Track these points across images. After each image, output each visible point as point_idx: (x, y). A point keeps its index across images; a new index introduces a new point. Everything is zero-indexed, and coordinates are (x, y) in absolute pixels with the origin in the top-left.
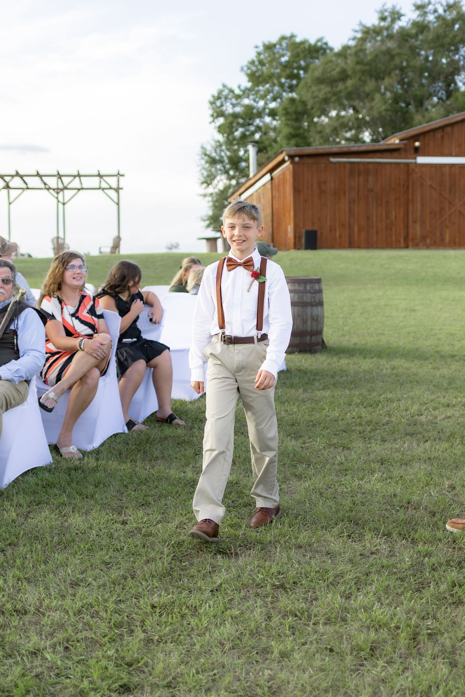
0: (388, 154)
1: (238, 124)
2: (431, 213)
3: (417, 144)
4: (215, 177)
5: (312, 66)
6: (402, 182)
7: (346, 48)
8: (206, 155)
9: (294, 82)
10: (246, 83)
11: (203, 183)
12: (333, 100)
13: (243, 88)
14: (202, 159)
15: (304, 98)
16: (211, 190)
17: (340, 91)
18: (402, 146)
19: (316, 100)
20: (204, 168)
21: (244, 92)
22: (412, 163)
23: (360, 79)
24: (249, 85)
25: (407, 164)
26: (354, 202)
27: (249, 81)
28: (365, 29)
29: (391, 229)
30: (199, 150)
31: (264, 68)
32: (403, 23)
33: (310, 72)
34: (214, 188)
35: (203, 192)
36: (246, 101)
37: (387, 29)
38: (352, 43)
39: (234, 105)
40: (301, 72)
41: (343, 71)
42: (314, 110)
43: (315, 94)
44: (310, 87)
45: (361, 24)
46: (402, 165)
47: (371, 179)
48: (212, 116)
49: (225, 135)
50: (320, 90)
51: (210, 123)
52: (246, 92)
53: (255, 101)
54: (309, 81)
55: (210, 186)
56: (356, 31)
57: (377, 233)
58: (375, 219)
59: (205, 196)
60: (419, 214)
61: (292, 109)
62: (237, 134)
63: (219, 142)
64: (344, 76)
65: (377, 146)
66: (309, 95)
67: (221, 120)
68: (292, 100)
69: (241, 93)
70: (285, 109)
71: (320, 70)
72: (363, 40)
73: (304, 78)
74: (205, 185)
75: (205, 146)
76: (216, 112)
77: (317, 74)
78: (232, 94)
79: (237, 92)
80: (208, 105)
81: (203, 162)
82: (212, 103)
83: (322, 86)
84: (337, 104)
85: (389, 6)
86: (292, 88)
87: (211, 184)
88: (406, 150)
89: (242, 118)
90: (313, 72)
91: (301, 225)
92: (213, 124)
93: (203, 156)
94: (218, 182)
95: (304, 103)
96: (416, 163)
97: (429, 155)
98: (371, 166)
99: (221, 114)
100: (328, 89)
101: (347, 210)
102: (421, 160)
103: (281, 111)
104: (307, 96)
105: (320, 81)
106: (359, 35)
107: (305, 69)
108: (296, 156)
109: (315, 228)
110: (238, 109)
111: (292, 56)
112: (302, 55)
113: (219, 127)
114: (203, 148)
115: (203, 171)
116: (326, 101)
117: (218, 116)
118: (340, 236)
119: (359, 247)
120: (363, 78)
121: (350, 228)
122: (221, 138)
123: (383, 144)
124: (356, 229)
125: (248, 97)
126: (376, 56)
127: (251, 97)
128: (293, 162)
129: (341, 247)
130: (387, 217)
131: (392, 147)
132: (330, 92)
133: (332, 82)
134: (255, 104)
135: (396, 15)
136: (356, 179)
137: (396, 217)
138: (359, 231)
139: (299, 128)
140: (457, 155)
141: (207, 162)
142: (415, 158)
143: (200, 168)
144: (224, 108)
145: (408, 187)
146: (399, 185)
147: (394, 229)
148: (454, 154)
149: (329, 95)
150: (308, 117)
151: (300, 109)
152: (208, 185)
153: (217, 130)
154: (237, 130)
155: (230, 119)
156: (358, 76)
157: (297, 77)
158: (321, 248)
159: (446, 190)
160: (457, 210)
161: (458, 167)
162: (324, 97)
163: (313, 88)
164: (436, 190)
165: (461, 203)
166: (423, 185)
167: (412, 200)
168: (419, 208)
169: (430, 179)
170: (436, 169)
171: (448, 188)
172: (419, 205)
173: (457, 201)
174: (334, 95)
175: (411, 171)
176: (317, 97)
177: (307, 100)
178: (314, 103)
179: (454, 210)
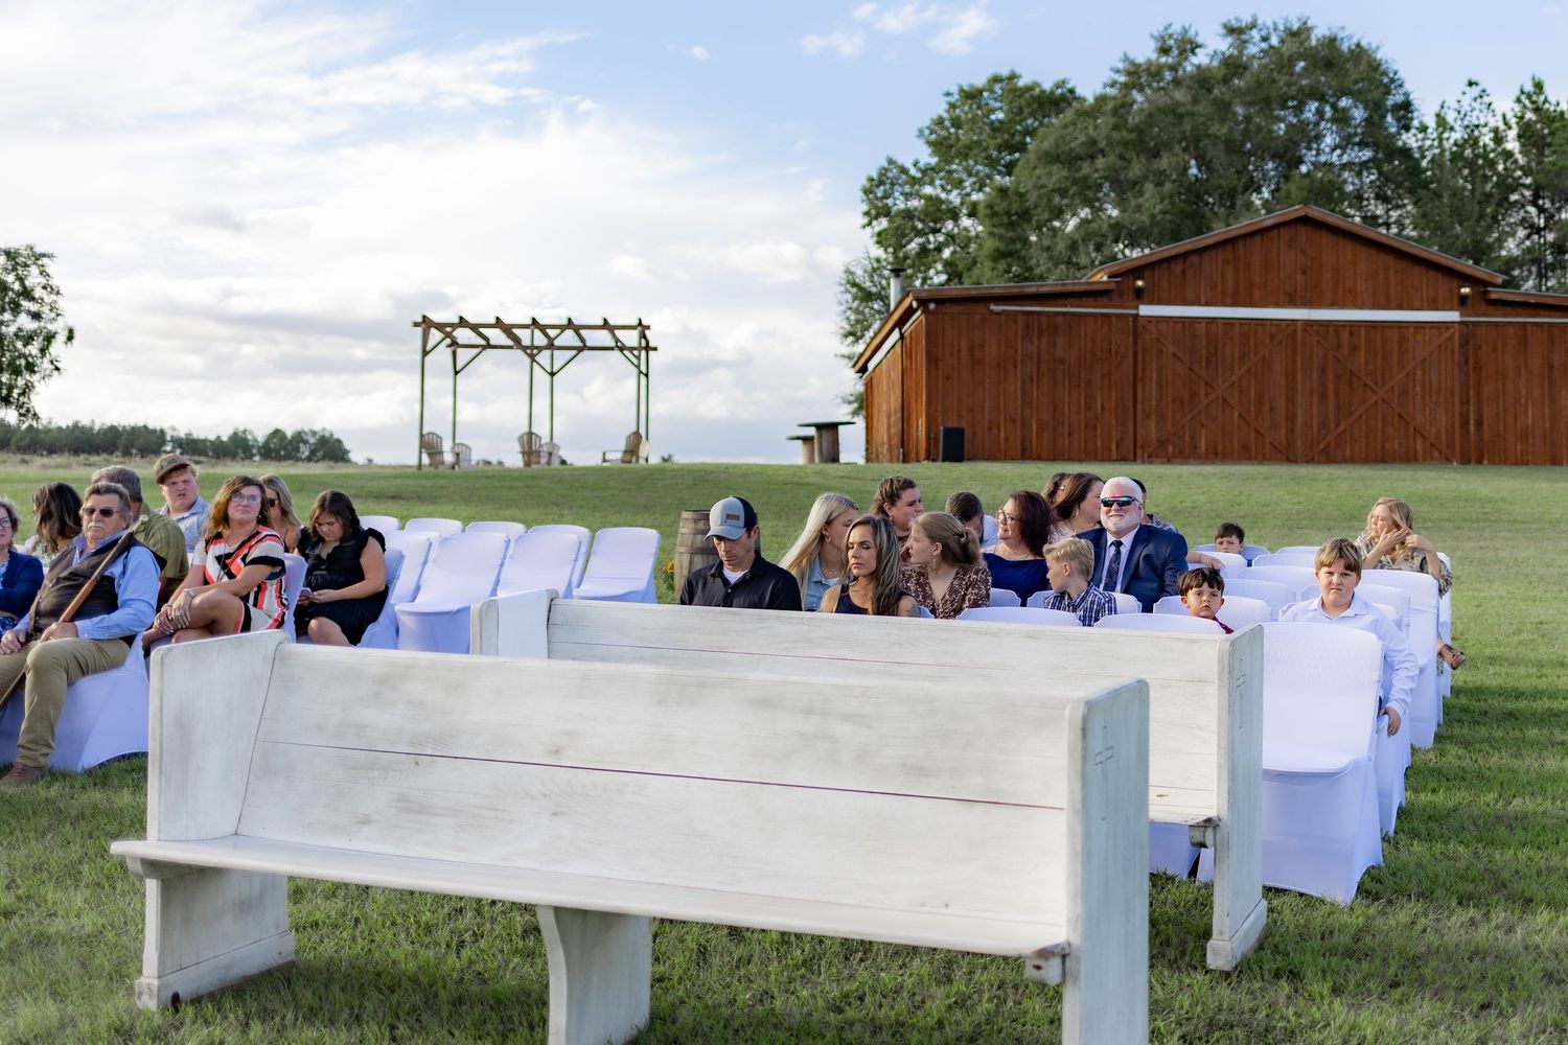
2: (1173, 402)
25: (1124, 317)
60: (1154, 402)
140: (1207, 304)
159: (1201, 362)
161: (1221, 324)
164: (1183, 362)
168: (1154, 392)
171: (1204, 359)
172: (1154, 387)
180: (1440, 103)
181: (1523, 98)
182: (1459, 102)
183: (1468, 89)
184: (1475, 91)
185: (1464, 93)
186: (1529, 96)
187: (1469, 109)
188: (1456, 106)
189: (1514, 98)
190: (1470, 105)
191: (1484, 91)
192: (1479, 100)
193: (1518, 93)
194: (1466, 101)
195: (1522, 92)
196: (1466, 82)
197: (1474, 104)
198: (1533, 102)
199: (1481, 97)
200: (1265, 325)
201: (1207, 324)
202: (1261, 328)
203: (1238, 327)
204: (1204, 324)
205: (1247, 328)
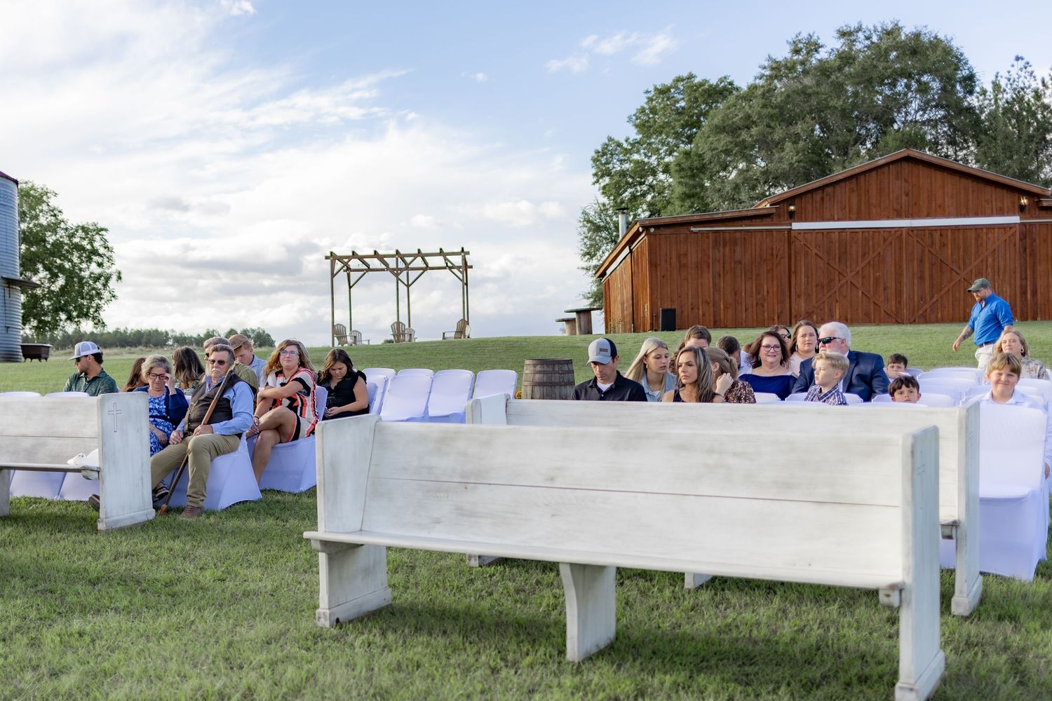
0: (758, 221)
1: (627, 183)
2: (817, 286)
3: (792, 208)
4: (600, 248)
7: (753, 88)
8: (589, 221)
9: (694, 131)
10: (634, 135)
11: (584, 255)
13: (631, 141)
14: (584, 226)
15: (701, 151)
16: (594, 262)
19: (714, 152)
20: (586, 237)
21: (633, 145)
22: (787, 229)
23: (768, 126)
24: (639, 137)
26: (720, 276)
27: (639, 133)
28: (774, 65)
30: (580, 216)
31: (657, 116)
32: (823, 54)
34: (599, 260)
35: (585, 265)
36: (636, 157)
37: (803, 63)
38: (760, 82)
39: (621, 161)
40: (702, 119)
41: (748, 117)
43: (713, 146)
44: (709, 137)
45: (770, 58)
46: (775, 233)
47: (738, 249)
48: (595, 175)
49: (612, 198)
50: (719, 140)
51: (594, 184)
52: (636, 145)
53: (646, 155)
55: (594, 258)
56: (765, 68)
57: (746, 310)
59: (587, 269)
60: (803, 287)
61: (686, 165)
62: (627, 195)
63: (604, 205)
64: (748, 123)
65: (744, 214)
66: (706, 147)
67: (607, 180)
68: (687, 154)
69: (629, 147)
70: (679, 165)
71: (721, 117)
72: (771, 78)
74: (588, 256)
75: (587, 211)
76: (602, 170)
77: (716, 121)
78: (619, 148)
79: (625, 145)
80: (592, 162)
81: (585, 230)
82: (595, 160)
83: (722, 136)
85: (804, 35)
87: (595, 255)
88: (779, 216)
89: (631, 177)
90: (712, 119)
91: (659, 304)
92: (597, 185)
93: (585, 223)
94: (603, 253)
95: (701, 157)
97: (806, 220)
98: (738, 235)
99: (608, 173)
100: (729, 139)
101: (711, 284)
102: (797, 226)
103: (673, 168)
104: (704, 148)
105: (720, 129)
106: (768, 73)
109: (674, 306)
110: (627, 166)
111: (689, 101)
112: (700, 100)
113: (604, 188)
114: (584, 213)
115: (586, 240)
117: (602, 176)
118: (704, 315)
120: (772, 124)
121: (716, 305)
122: (605, 200)
123: (752, 210)
124: (722, 306)
125: (638, 152)
126: (788, 96)
127: (642, 151)
128: (647, 234)
131: (762, 212)
132: (731, 143)
133: (734, 130)
134: (646, 160)
135: (814, 47)
136: (721, 250)
138: (726, 308)
140: (839, 220)
141: (589, 231)
142: (790, 224)
143: (582, 237)
144: (610, 166)
146: (772, 255)
148: (836, 218)
149: (731, 146)
151: (696, 164)
152: (592, 257)
153: (601, 191)
154: (625, 191)
155: (616, 178)
156: (766, 121)
157: (697, 124)
159: (835, 259)
160: (849, 282)
161: (848, 233)
162: (724, 148)
163: (711, 139)
164: (823, 259)
165: (853, 273)
166: (808, 254)
167: (795, 272)
168: (803, 280)
169: (816, 247)
170: (823, 235)
171: (837, 257)
172: (803, 277)
173: (848, 270)
174: (736, 145)
175: (793, 238)
176: (715, 149)
177: (704, 153)
178: (712, 156)
179: (844, 281)
200: (879, 232)
201: (839, 232)
202: (876, 234)
203: (860, 234)
204: (837, 234)
205: (867, 234)
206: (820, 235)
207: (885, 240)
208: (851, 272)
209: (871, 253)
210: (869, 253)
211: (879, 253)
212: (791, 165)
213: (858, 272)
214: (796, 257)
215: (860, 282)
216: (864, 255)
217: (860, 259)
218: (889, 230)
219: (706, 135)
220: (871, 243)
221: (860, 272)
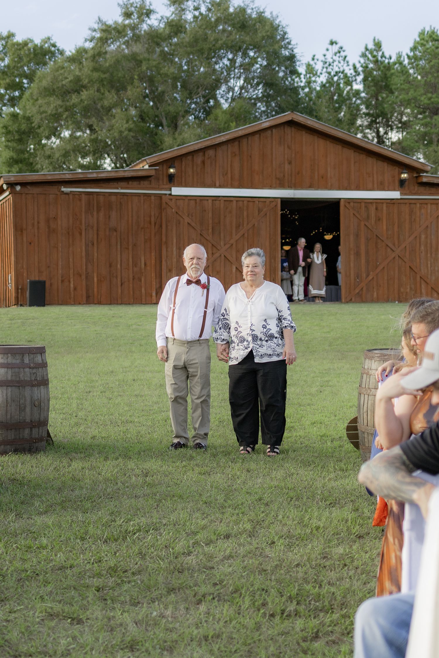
0: (135, 183)
3: (172, 170)
5: (39, 73)
6: (153, 219)
9: (17, 94)
12: (64, 116)
15: (28, 114)
17: (74, 105)
18: (153, 173)
19: (44, 115)
22: (166, 194)
23: (98, 91)
25: (160, 196)
26: (93, 244)
28: (105, 28)
29: (141, 281)
33: (36, 79)
40: (25, 81)
41: (78, 80)
42: (42, 129)
43: (42, 109)
44: (37, 100)
46: (153, 198)
47: (114, 214)
50: (48, 104)
54: (35, 92)
56: (95, 30)
57: (121, 285)
58: (119, 266)
60: (175, 260)
61: (13, 128)
65: (121, 174)
66: (35, 110)
68: (14, 116)
70: (6, 127)
71: (49, 79)
73: (29, 88)
77: (44, 83)
83: (52, 99)
84: (70, 122)
86: (13, 101)
88: (158, 179)
90: (40, 81)
91: (25, 275)
95: (28, 119)
96: (170, 195)
97: (186, 186)
98: (113, 198)
100: (59, 102)
101: (84, 254)
102: (176, 191)
104: (32, 110)
105: (49, 92)
106: (98, 35)
107: (31, 77)
108: (17, 184)
109: (43, 278)
111: (13, 60)
112: (25, 60)
116: (56, 117)
118: (75, 289)
119: (100, 303)
120: (102, 89)
121: (88, 277)
123: (127, 171)
124: (95, 279)
128: (13, 192)
129: (77, 302)
130: (135, 265)
131: (140, 174)
132: (61, 107)
133: (64, 93)
136: (95, 213)
137: (145, 264)
138: (99, 281)
139: (23, 152)
140: (220, 187)
142: (171, 190)
145: (161, 226)
146: (150, 223)
147: (143, 279)
148: (217, 184)
149: (60, 110)
150: (34, 137)
151: (24, 127)
156: (95, 86)
157: (19, 86)
158: (51, 304)
159: (208, 229)
160: (223, 255)
161: (222, 201)
162: (54, 112)
163: (40, 102)
164: (195, 229)
165: (228, 246)
166: (179, 223)
167: (166, 243)
168: (175, 253)
169: (188, 216)
170: (196, 203)
171: (210, 228)
172: (175, 249)
173: (222, 243)
174: (66, 110)
175: (164, 205)
176: (44, 112)
177: (32, 116)
178: (41, 119)
179: (217, 255)
180: (312, 56)
181: (367, 53)
182: (325, 56)
183: (330, 47)
184: (335, 48)
185: (327, 50)
186: (371, 52)
187: (331, 61)
188: (323, 58)
189: (360, 54)
190: (332, 58)
191: (342, 48)
192: (338, 55)
193: (363, 50)
194: (329, 55)
195: (367, 49)
196: (328, 42)
197: (334, 57)
198: (374, 56)
199: (339, 52)
200: (254, 202)
201: (213, 200)
202: (251, 204)
203: (235, 202)
204: (210, 201)
205: (241, 203)
206: (192, 202)
207: (260, 211)
208: (225, 245)
209: (245, 225)
210: (243, 224)
211: (254, 225)
212: (121, 132)
213: (232, 245)
214: (167, 226)
215: (234, 256)
216: (238, 227)
217: (234, 231)
218: (264, 200)
219: (35, 98)
220: (245, 213)
221: (234, 246)
